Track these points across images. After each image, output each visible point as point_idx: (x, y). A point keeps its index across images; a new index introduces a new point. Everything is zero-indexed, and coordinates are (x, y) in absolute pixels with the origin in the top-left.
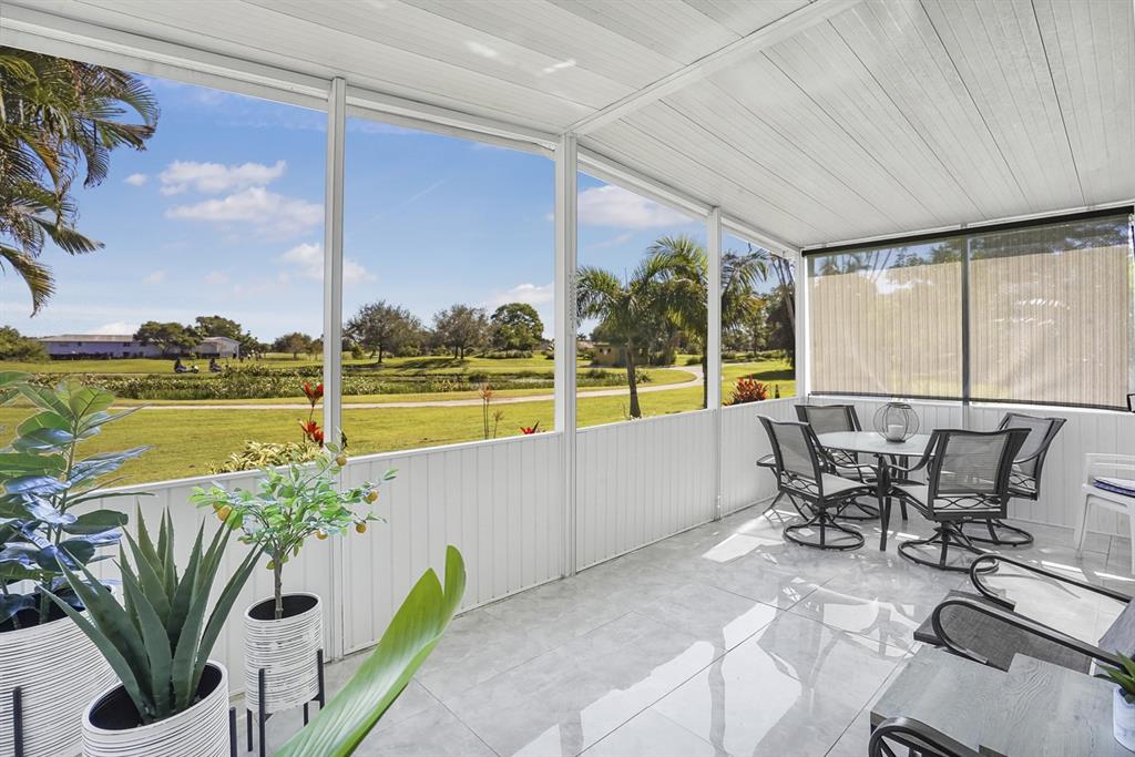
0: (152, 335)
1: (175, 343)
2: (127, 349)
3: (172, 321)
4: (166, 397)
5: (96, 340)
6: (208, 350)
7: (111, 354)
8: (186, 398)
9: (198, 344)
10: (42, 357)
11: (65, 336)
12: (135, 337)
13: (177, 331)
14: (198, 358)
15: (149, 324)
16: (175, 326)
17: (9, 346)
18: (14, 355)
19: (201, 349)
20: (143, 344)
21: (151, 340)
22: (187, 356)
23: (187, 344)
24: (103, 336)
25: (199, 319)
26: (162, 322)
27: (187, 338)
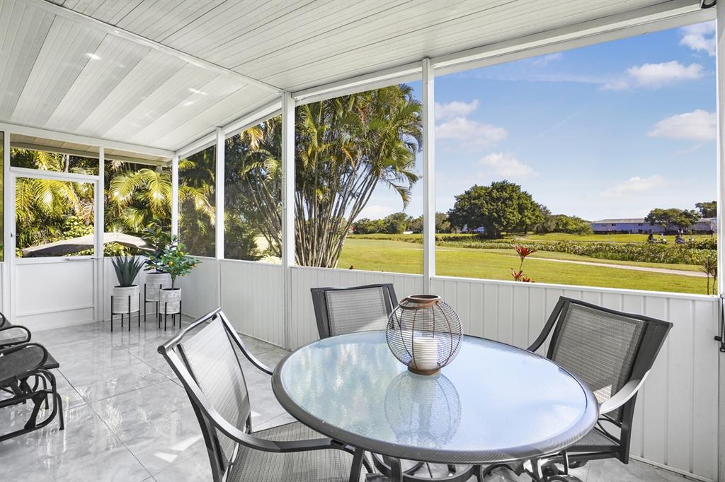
0: (658, 218)
1: (675, 223)
2: (641, 228)
3: (671, 208)
4: (606, 258)
5: (622, 222)
6: (703, 228)
7: (631, 231)
8: (616, 259)
9: (693, 223)
10: (590, 232)
11: (605, 220)
12: (646, 219)
13: (675, 215)
14: (693, 234)
15: (656, 210)
16: (674, 211)
17: (574, 226)
18: (577, 231)
19: (696, 227)
20: (652, 224)
21: (657, 221)
22: (686, 233)
23: (683, 223)
24: (626, 220)
25: (698, 205)
26: (665, 209)
27: (684, 219)
